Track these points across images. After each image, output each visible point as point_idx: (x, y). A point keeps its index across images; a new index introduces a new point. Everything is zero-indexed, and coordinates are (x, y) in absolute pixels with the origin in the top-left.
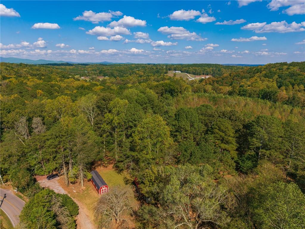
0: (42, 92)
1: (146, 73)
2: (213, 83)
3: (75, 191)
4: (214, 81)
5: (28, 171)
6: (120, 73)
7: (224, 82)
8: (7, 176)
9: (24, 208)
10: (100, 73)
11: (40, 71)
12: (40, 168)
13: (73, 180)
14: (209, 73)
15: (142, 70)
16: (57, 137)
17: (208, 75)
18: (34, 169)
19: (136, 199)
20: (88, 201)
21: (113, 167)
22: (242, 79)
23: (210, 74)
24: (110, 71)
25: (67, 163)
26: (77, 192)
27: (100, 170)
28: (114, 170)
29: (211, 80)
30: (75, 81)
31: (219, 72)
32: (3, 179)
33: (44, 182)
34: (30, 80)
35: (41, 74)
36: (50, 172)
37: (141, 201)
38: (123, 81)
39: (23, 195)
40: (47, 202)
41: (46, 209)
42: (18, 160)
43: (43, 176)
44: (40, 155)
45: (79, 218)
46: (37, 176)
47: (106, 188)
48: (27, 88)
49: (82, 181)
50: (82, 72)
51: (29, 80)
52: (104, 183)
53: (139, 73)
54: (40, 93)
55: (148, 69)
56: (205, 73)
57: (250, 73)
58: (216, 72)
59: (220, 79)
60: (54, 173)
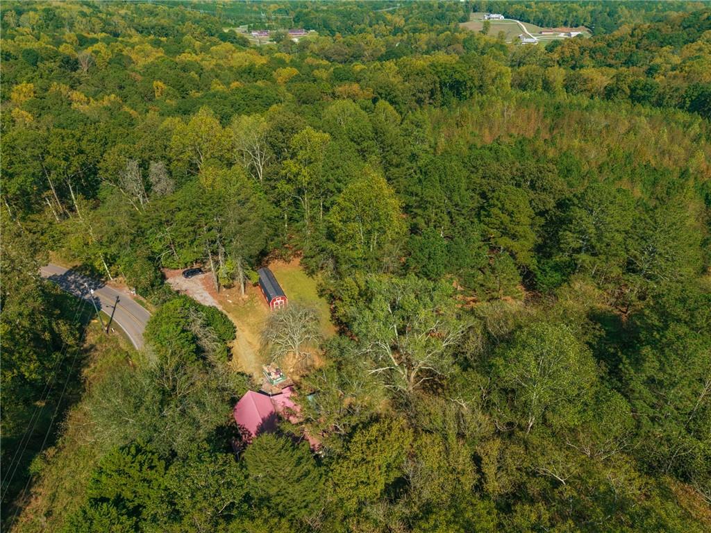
0: (165, 87)
1: (410, 20)
2: (582, 54)
3: (231, 302)
4: (585, 50)
5: (150, 262)
6: (346, 19)
7: (611, 53)
8: (117, 267)
9: (149, 323)
10: (297, 19)
11: (158, 14)
12: (170, 256)
13: (226, 282)
14: (582, 21)
15: (402, 12)
16: (194, 207)
17: (577, 26)
18: (159, 258)
19: (333, 322)
20: (252, 320)
21: (301, 264)
22: (662, 47)
23: (583, 25)
24: (321, 15)
25: (215, 253)
26: (234, 303)
27: (276, 267)
28: (301, 268)
29: (577, 48)
30: (234, 52)
31: (609, 20)
32: (110, 271)
33: (177, 281)
34: (136, 47)
35: (159, 25)
36: (188, 265)
37: (340, 326)
38: (349, 45)
39: (145, 301)
40: (182, 318)
41: (180, 328)
42: (133, 241)
43: (177, 271)
44: (168, 233)
45: (237, 346)
46: (167, 269)
47: (283, 301)
48: (133, 74)
49: (242, 286)
50: (253, 15)
51: (133, 48)
52: (280, 293)
53: (392, 21)
54: (160, 88)
55: (419, 7)
56: (570, 22)
57: (689, 26)
58: (600, 20)
59: (601, 44)
60: (196, 266)
